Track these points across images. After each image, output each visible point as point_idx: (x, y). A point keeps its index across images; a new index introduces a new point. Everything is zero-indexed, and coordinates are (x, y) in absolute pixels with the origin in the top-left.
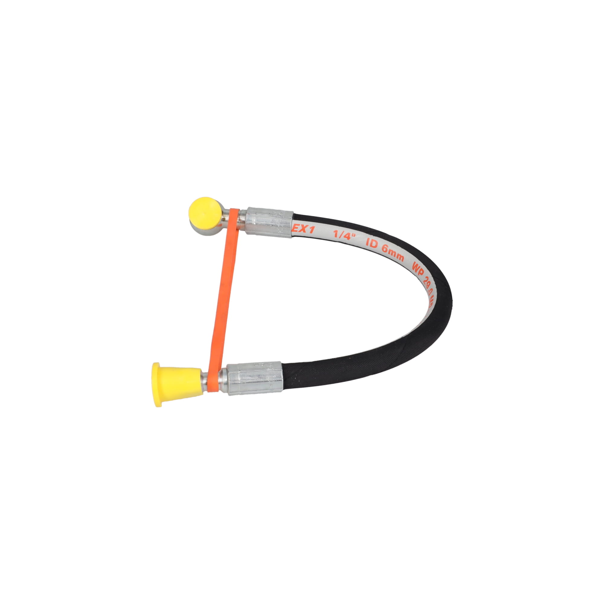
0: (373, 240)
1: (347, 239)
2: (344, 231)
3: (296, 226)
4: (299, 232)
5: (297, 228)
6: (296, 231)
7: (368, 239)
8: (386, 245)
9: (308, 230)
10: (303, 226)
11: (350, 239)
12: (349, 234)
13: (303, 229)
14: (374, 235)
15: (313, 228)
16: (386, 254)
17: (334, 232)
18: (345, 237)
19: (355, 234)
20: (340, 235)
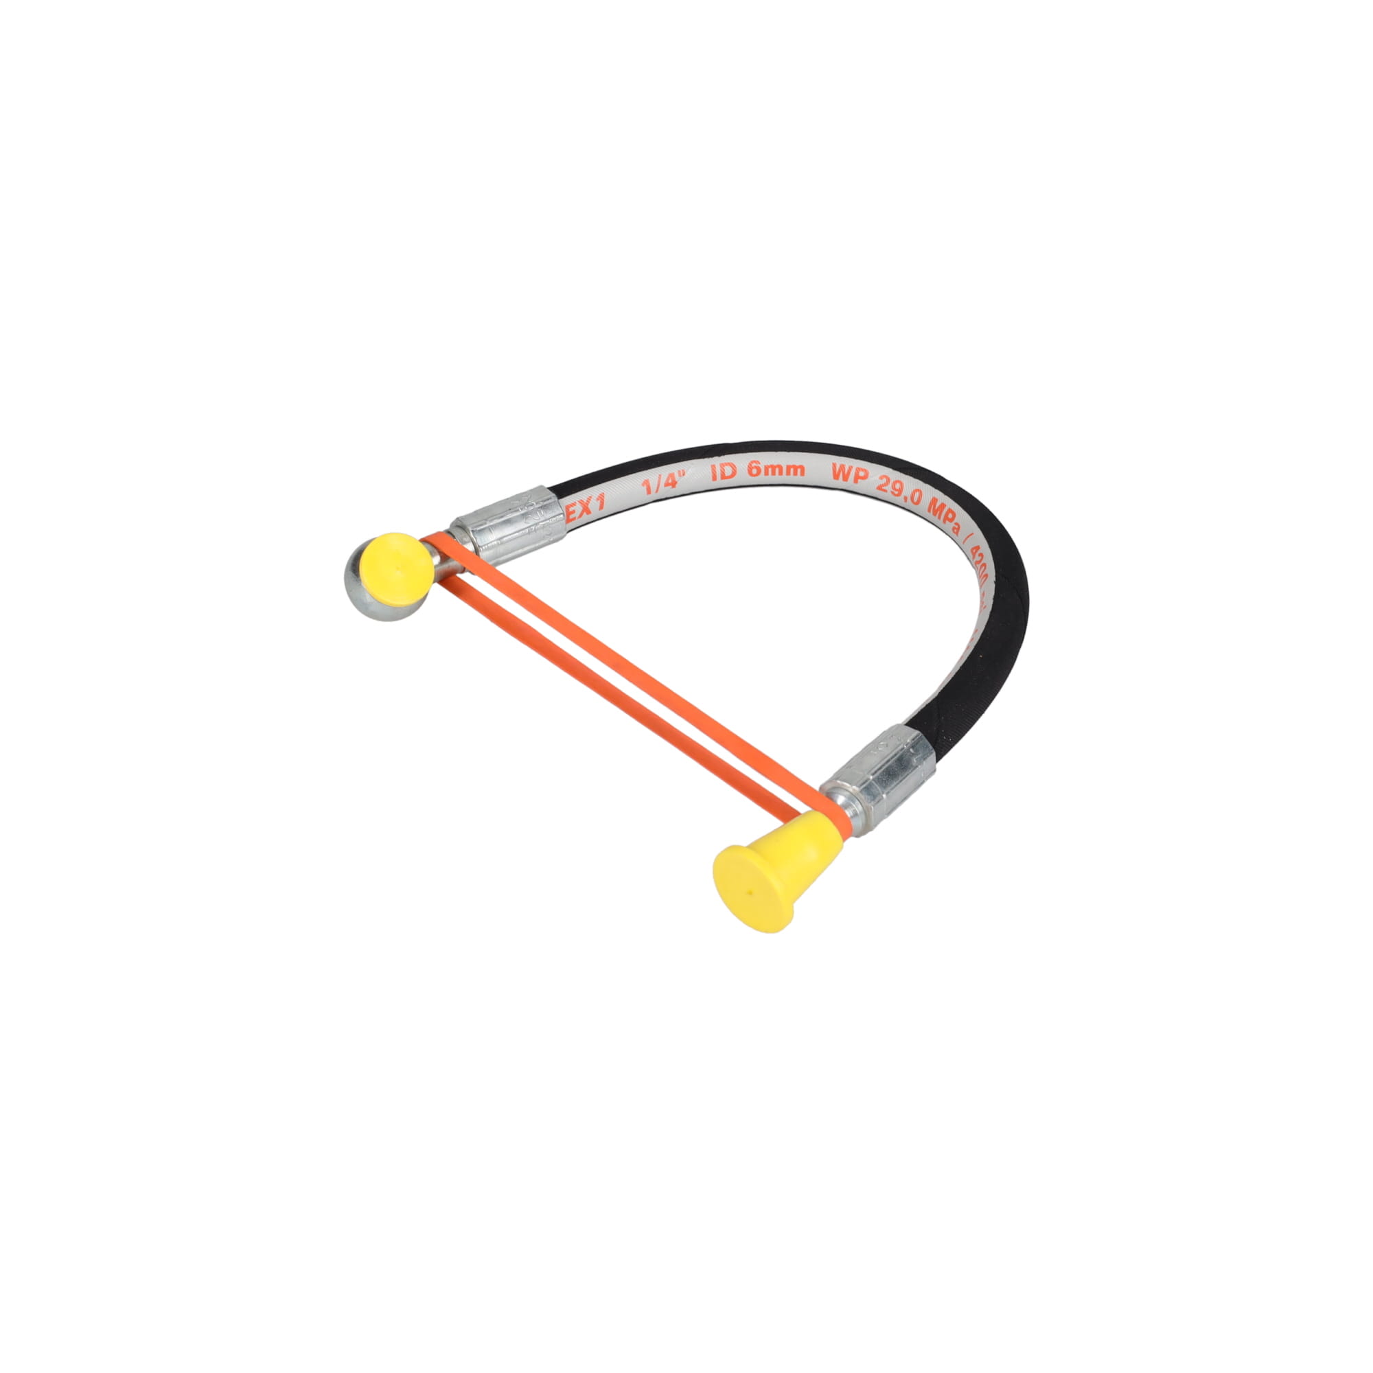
0: (722, 465)
1: (671, 487)
2: (660, 475)
3: (571, 509)
4: (579, 519)
5: (573, 512)
6: (574, 519)
7: (713, 467)
8: (755, 462)
9: (594, 506)
10: (581, 502)
11: (677, 485)
12: (672, 475)
13: (586, 510)
14: (719, 455)
15: (601, 498)
16: (762, 479)
17: (643, 485)
18: (667, 485)
19: (683, 471)
20: (656, 486)
